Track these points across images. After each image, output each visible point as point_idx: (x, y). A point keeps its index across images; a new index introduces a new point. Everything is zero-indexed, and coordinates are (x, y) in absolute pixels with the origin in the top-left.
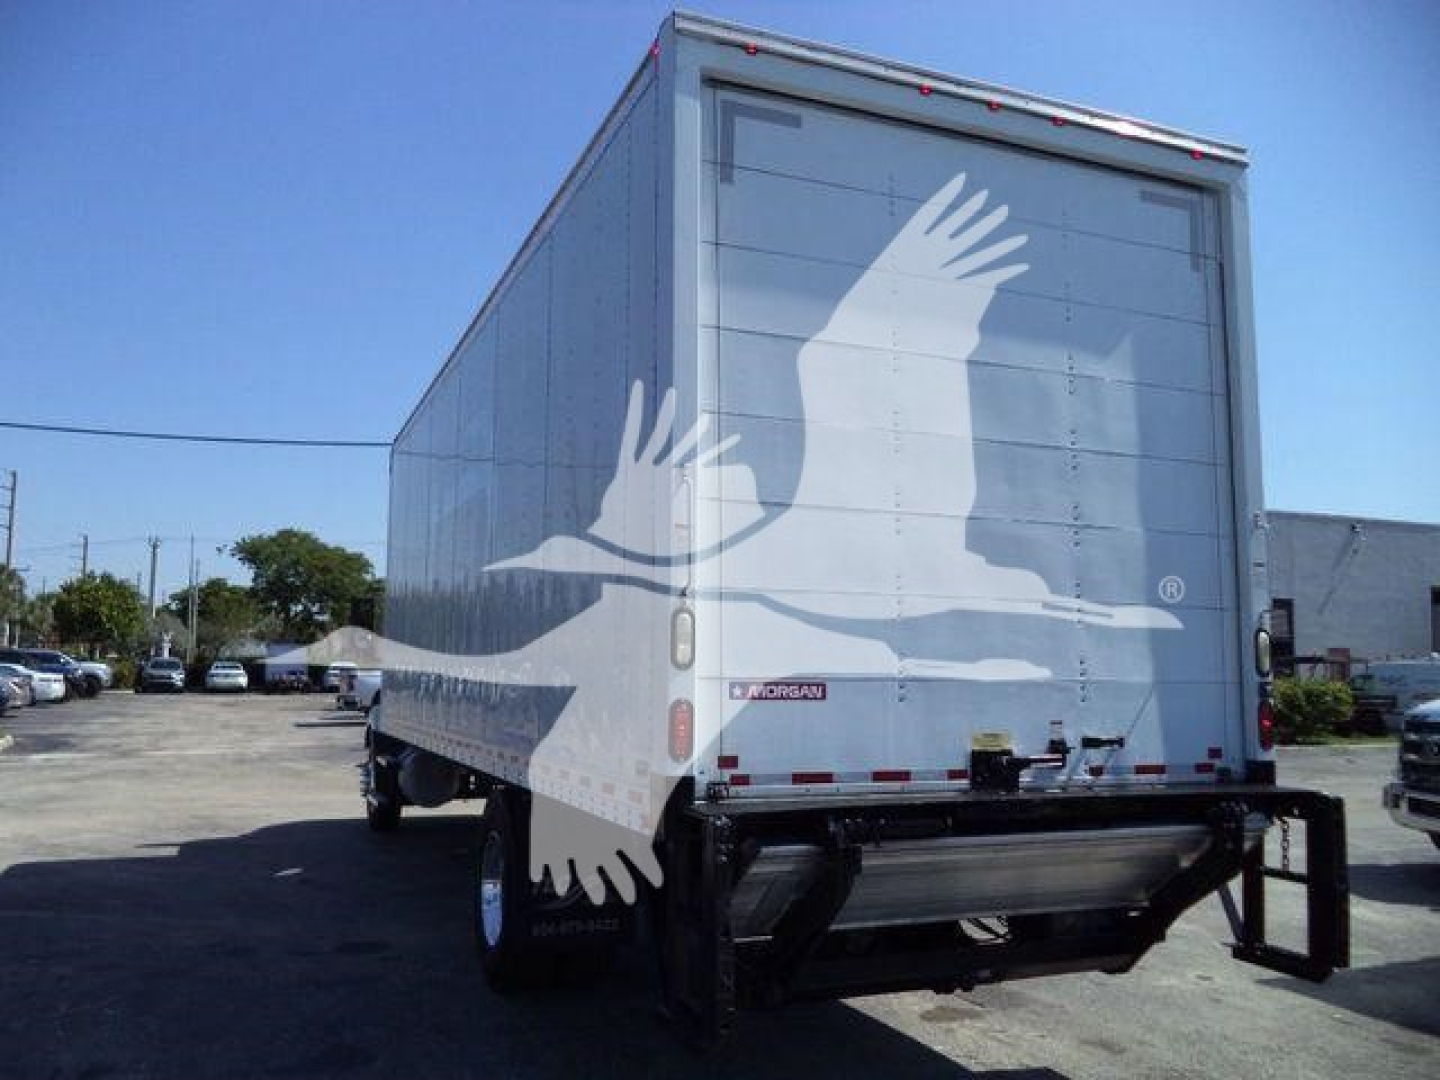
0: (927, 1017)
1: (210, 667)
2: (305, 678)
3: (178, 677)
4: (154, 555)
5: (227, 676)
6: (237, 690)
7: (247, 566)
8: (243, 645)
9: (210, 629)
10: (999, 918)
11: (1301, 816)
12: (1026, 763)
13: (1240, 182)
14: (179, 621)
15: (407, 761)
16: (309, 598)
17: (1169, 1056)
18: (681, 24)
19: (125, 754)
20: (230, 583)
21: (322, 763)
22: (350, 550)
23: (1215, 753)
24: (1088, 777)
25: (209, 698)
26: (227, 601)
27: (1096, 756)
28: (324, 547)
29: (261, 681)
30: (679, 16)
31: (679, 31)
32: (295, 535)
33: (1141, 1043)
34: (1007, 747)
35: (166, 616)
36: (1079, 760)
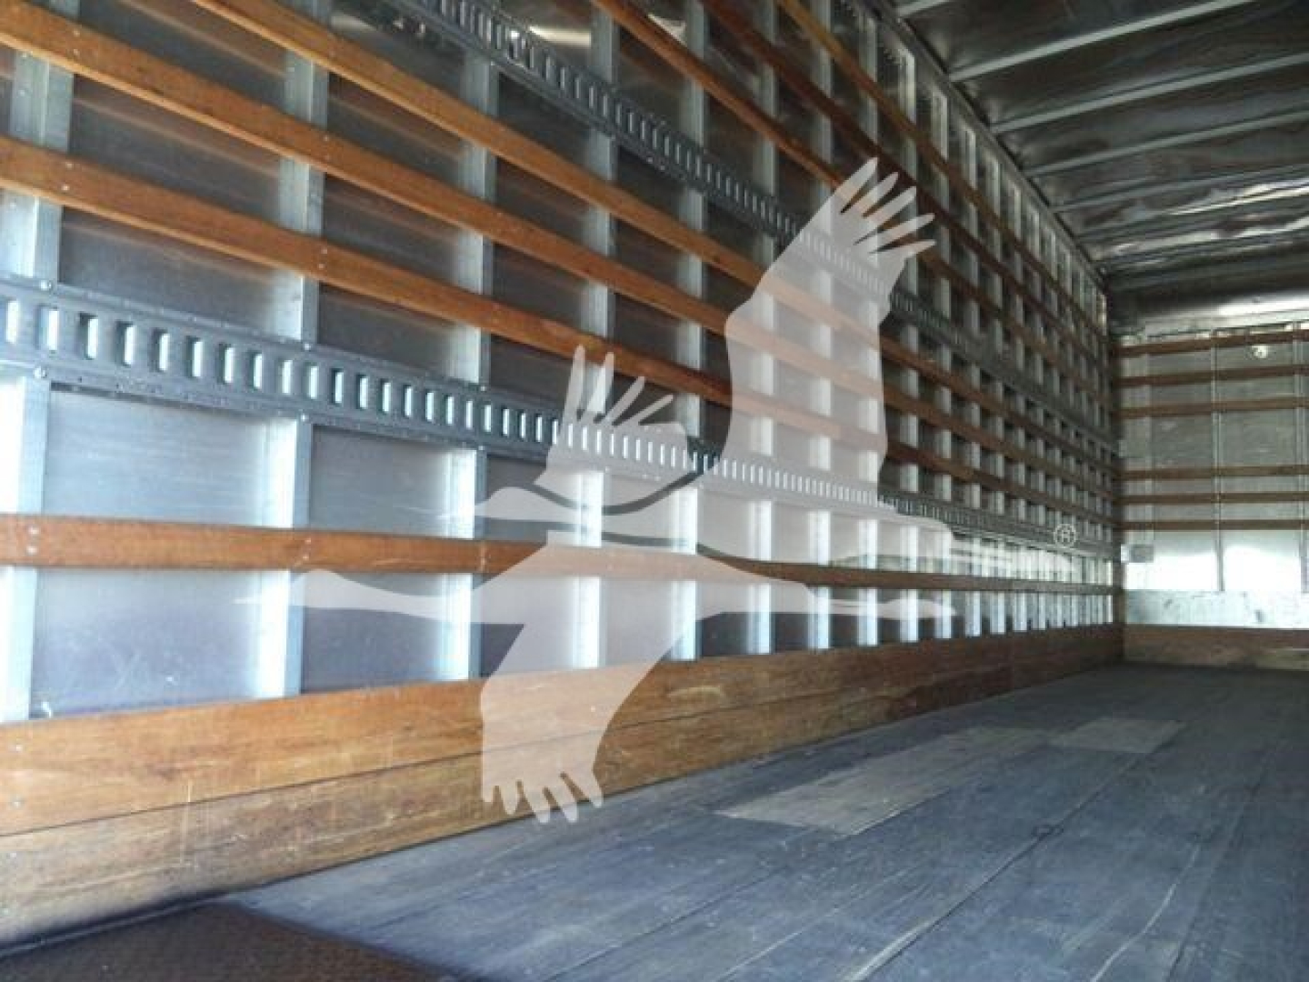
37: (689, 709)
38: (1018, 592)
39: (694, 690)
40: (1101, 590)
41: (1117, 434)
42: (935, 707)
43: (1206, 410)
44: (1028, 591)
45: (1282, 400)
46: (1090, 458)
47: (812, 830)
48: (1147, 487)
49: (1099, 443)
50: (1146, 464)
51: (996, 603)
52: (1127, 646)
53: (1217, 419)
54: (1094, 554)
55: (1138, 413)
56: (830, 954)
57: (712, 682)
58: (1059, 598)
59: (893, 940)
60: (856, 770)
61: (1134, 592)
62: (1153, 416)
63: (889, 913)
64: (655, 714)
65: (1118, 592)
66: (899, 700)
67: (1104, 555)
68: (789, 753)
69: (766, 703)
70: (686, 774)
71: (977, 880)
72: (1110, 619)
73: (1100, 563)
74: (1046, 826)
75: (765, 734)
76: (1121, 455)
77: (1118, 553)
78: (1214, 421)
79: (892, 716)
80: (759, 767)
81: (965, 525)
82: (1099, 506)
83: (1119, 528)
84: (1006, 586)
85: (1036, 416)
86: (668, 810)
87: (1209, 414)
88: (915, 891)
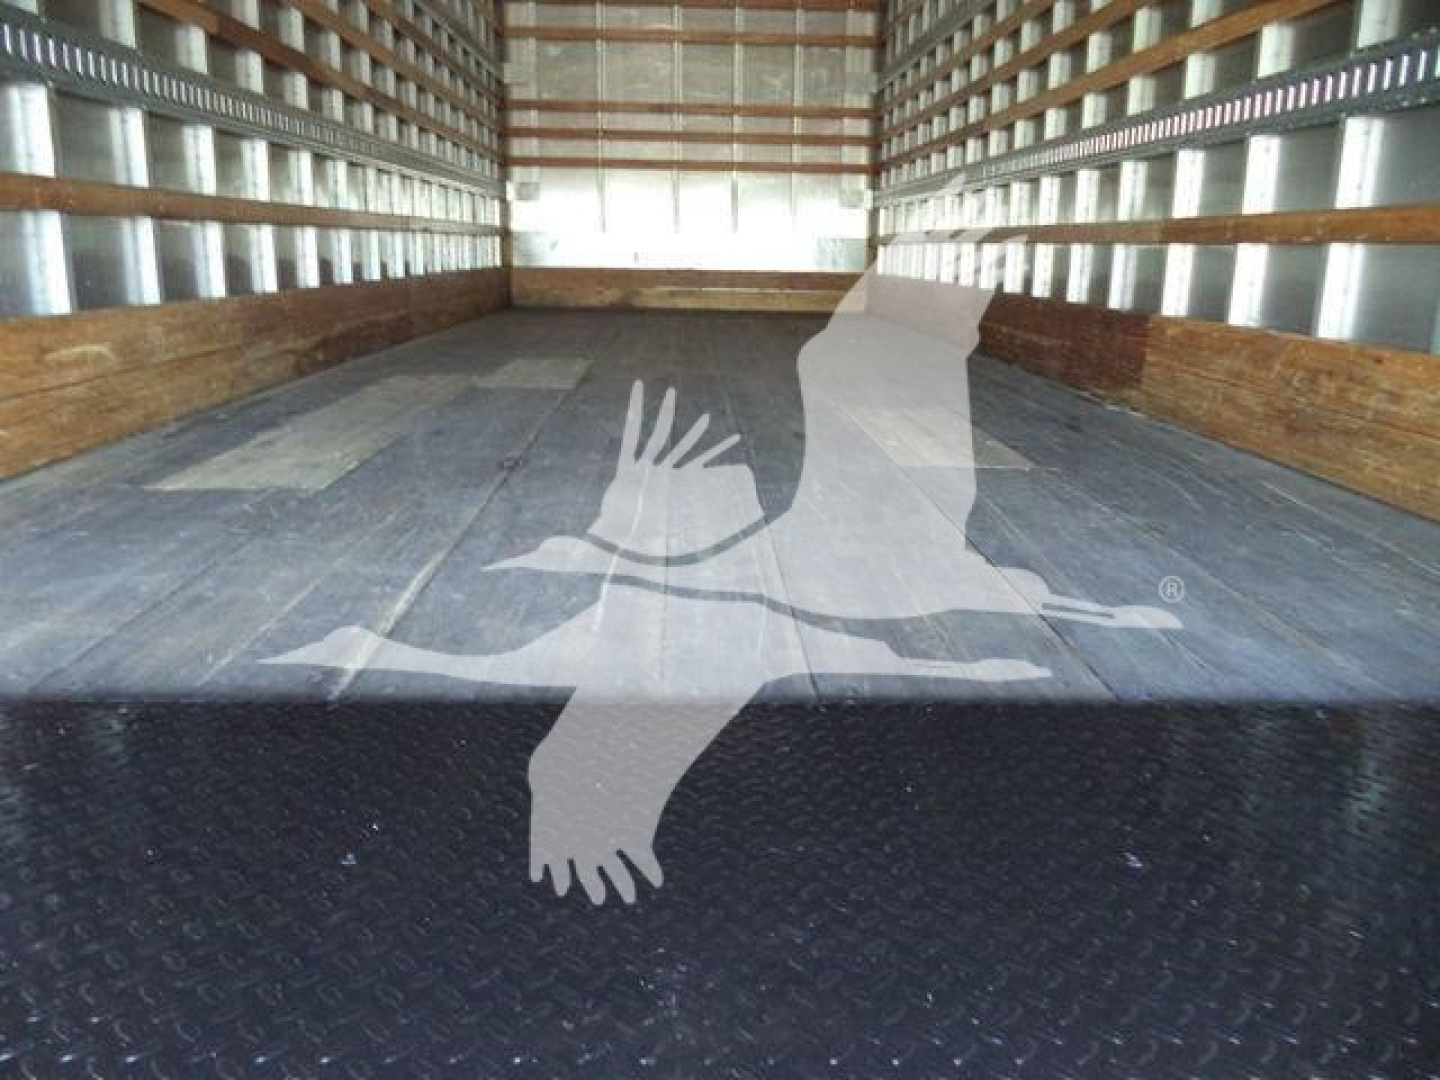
37: (74, 375)
38: (414, 231)
39: (78, 350)
40: (489, 231)
41: (502, 56)
42: (342, 360)
43: (589, 36)
44: (425, 230)
45: (661, 32)
46: (477, 82)
47: (272, 490)
48: (532, 119)
49: (485, 64)
50: (531, 94)
51: (393, 243)
52: (515, 290)
53: (601, 46)
54: (481, 191)
55: (522, 33)
56: (358, 598)
57: (98, 340)
58: (453, 239)
59: (413, 577)
60: (288, 429)
61: (520, 234)
62: (538, 39)
63: (398, 554)
64: (33, 382)
65: (505, 234)
66: (306, 354)
67: (492, 192)
68: (195, 419)
69: (164, 363)
70: (80, 452)
71: (469, 514)
72: (498, 262)
73: (488, 200)
74: (509, 459)
75: (167, 399)
76: (506, 81)
77: (503, 191)
78: (599, 49)
79: (300, 372)
80: (169, 436)
81: (359, 152)
82: (486, 140)
83: (505, 162)
84: (403, 225)
85: (423, 25)
86: (82, 492)
87: (593, 40)
88: (413, 531)
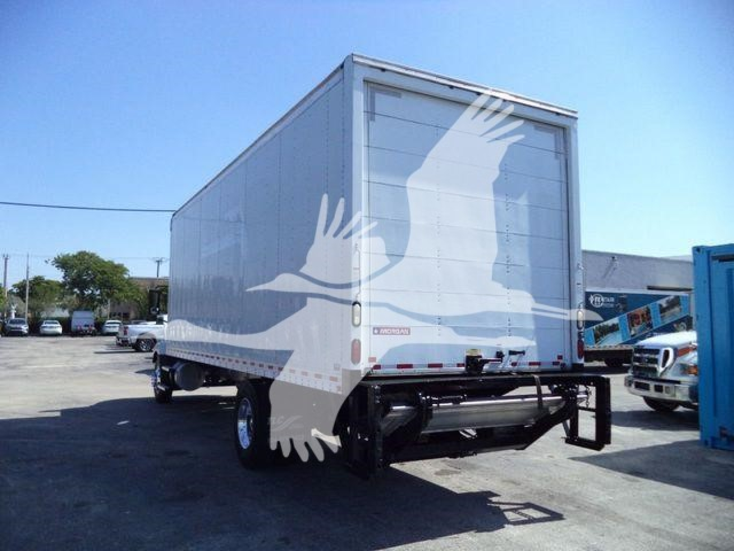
0: (437, 473)
1: (42, 323)
2: (93, 328)
3: (25, 328)
4: (6, 262)
5: (51, 327)
6: (56, 335)
7: (60, 270)
8: (53, 311)
9: (35, 302)
10: (473, 429)
11: (594, 385)
12: (486, 361)
13: (575, 126)
14: (19, 298)
15: (179, 367)
16: (95, 287)
17: (538, 485)
18: (356, 59)
19: (14, 368)
20: (46, 278)
21: (118, 371)
22: (116, 262)
23: (560, 357)
24: (511, 367)
25: (42, 339)
26: (45, 288)
27: (514, 358)
28: (103, 261)
29: (69, 330)
30: (355, 55)
31: (355, 62)
32: (87, 254)
33: (527, 481)
34: (479, 354)
35: (13, 296)
36: (508, 359)
